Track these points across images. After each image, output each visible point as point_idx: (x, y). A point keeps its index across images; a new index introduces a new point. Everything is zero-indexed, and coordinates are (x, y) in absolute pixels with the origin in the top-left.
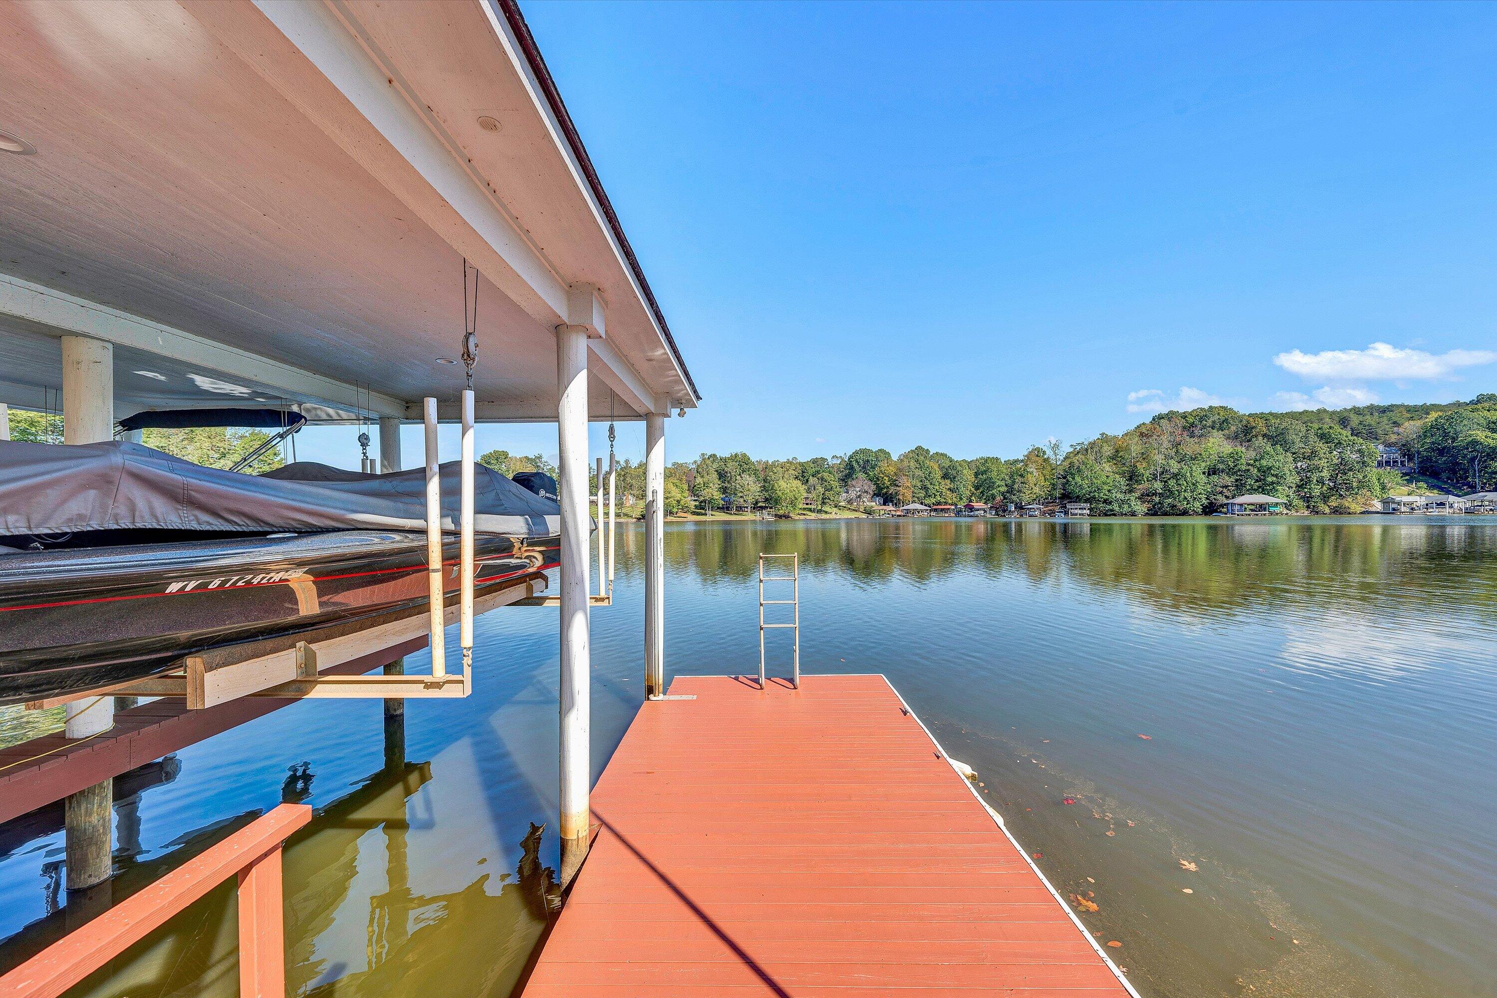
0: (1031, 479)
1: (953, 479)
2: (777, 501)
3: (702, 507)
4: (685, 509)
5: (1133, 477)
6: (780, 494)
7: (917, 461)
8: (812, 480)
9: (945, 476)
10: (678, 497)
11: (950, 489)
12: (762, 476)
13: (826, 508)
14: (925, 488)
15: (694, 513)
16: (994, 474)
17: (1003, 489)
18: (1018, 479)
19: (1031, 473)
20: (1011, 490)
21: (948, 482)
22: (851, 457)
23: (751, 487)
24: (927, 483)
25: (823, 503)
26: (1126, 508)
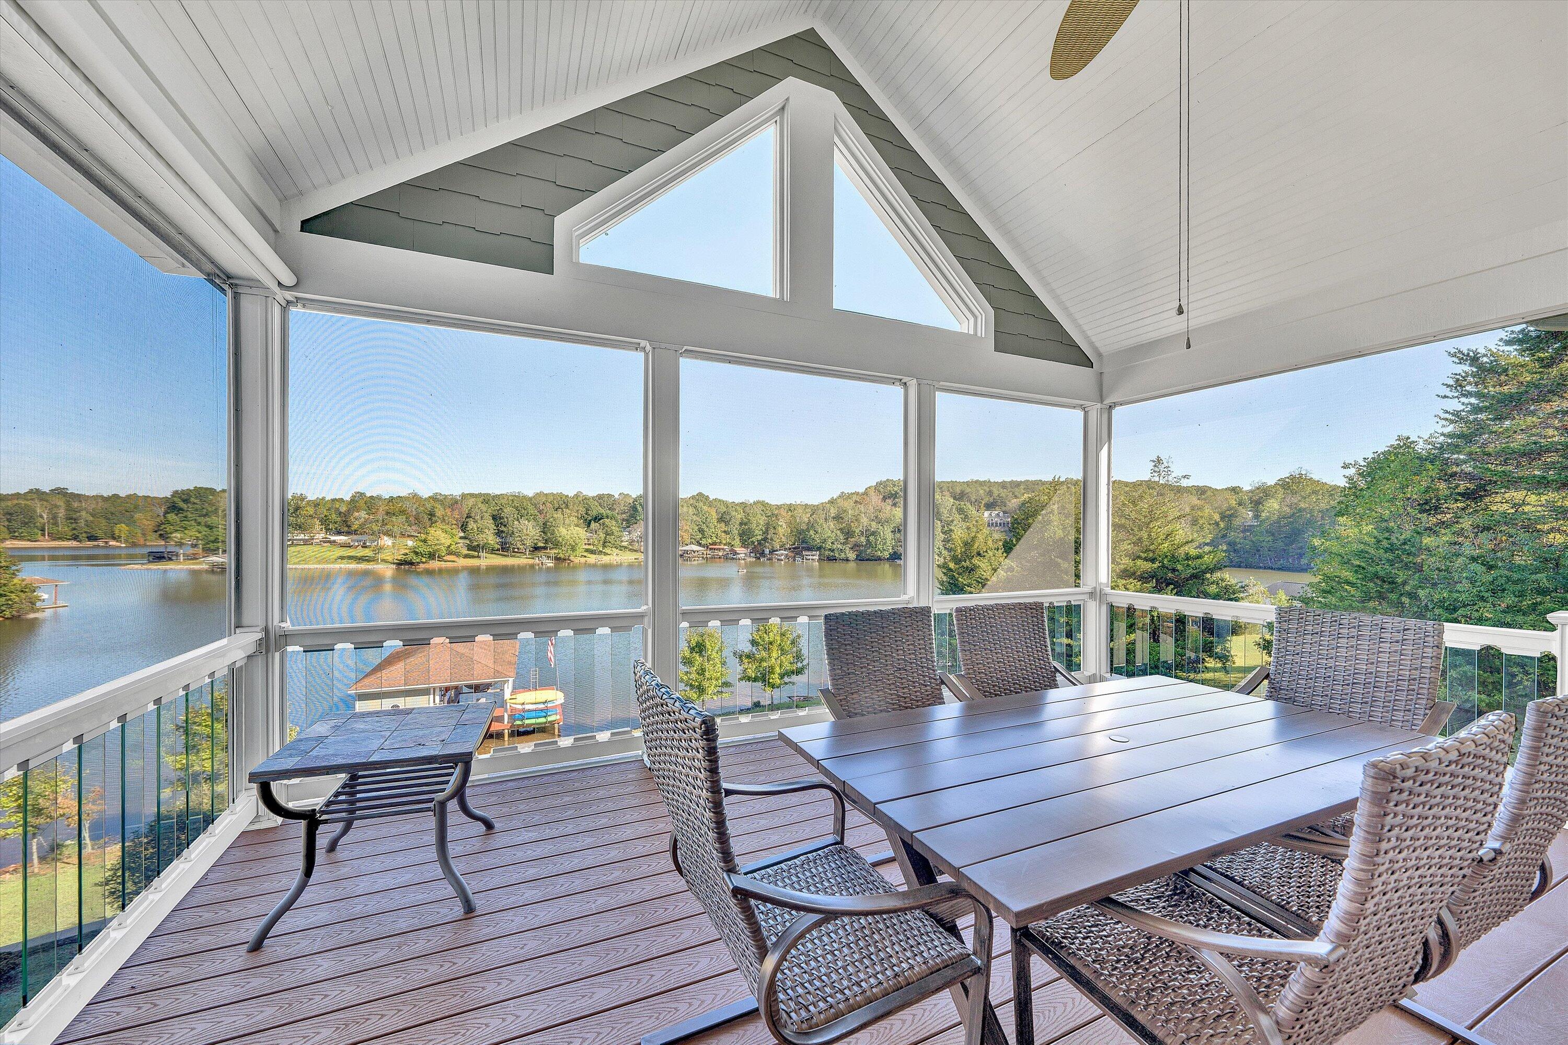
0: (781, 531)
1: (727, 523)
2: (557, 545)
3: (475, 549)
4: (457, 554)
5: (848, 534)
6: (560, 539)
7: (695, 507)
8: (593, 525)
9: (721, 520)
10: (448, 542)
11: (725, 532)
12: (541, 520)
13: (607, 550)
14: (701, 531)
15: (466, 556)
16: (754, 526)
17: (759, 538)
18: (771, 531)
19: (781, 526)
20: (765, 539)
21: (723, 525)
22: (635, 500)
23: (529, 531)
24: (704, 527)
25: (604, 546)
26: (843, 555)
